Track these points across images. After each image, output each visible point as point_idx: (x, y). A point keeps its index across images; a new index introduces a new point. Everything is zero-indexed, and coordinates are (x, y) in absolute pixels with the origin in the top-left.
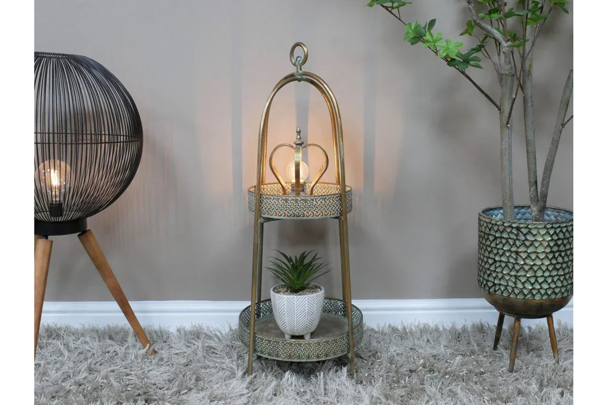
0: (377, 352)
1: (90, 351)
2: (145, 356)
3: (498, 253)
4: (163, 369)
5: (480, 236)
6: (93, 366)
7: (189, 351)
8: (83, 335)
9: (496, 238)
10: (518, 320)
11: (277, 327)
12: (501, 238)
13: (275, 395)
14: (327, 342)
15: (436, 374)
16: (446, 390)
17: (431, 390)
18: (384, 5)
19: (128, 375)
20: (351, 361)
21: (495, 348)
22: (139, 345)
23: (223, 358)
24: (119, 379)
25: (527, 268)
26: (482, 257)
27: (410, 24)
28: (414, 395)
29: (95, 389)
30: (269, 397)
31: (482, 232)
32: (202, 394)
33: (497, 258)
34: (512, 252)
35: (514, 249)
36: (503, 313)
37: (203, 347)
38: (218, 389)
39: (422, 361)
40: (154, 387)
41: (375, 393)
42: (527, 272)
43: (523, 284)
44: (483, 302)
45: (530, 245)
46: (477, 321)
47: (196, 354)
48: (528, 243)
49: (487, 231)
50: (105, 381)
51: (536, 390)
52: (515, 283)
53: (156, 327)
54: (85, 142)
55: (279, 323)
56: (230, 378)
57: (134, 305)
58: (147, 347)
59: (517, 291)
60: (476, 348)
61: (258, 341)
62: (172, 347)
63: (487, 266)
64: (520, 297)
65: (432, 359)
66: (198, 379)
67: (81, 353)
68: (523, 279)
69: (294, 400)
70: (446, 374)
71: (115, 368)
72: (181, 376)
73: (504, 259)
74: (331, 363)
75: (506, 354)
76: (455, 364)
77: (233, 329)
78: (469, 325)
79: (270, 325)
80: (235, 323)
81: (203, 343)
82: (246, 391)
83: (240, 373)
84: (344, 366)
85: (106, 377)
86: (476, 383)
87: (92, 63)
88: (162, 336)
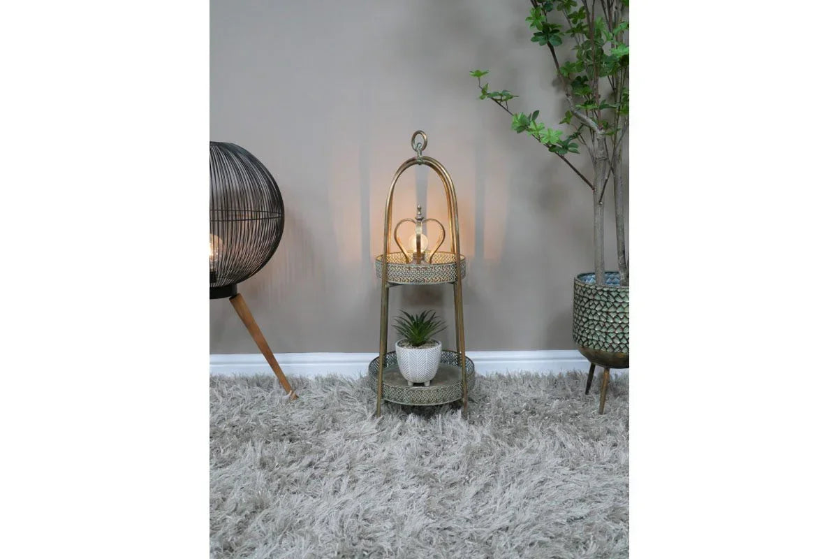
0: (486, 397)
1: (241, 397)
2: (288, 401)
3: (591, 313)
4: (304, 412)
5: (575, 298)
6: (244, 410)
7: (326, 396)
8: (235, 383)
9: (589, 300)
10: (607, 370)
11: (401, 376)
12: (594, 300)
13: (400, 434)
14: (444, 389)
15: (537, 415)
16: (546, 430)
17: (534, 429)
18: (494, 98)
19: (274, 417)
20: (465, 405)
21: (587, 392)
22: (283, 391)
23: (355, 402)
24: (266, 420)
25: (615, 326)
26: (577, 316)
27: (516, 115)
28: (519, 434)
29: (247, 430)
30: (396, 436)
31: (577, 294)
32: (338, 433)
33: (590, 318)
34: (603, 312)
35: (605, 310)
36: (595, 363)
37: (338, 393)
38: (351, 429)
39: (525, 404)
40: (297, 428)
41: (486, 432)
42: (616, 329)
43: (612, 339)
44: (577, 353)
45: (619, 306)
46: (571, 370)
47: (332, 399)
48: (617, 305)
49: (582, 294)
50: (255, 423)
51: (623, 429)
52: (605, 339)
53: (298, 376)
54: (230, 218)
55: (404, 372)
56: (361, 419)
57: (278, 357)
58: (290, 394)
59: (606, 345)
60: (571, 393)
61: (385, 388)
62: (311, 393)
63: (581, 324)
64: (610, 350)
65: (533, 402)
66: (334, 421)
67: (233, 398)
68: (613, 336)
69: (416, 439)
70: (546, 415)
71: (263, 411)
72: (320, 418)
73: (595, 318)
74: (447, 407)
75: (596, 398)
76: (553, 407)
77: (363, 376)
78: (564, 372)
79: (395, 374)
80: (365, 372)
81: (338, 389)
82: (375, 431)
83: (370, 415)
84: (459, 409)
85: (256, 420)
86: (571, 423)
87: (239, 149)
88: (302, 383)
